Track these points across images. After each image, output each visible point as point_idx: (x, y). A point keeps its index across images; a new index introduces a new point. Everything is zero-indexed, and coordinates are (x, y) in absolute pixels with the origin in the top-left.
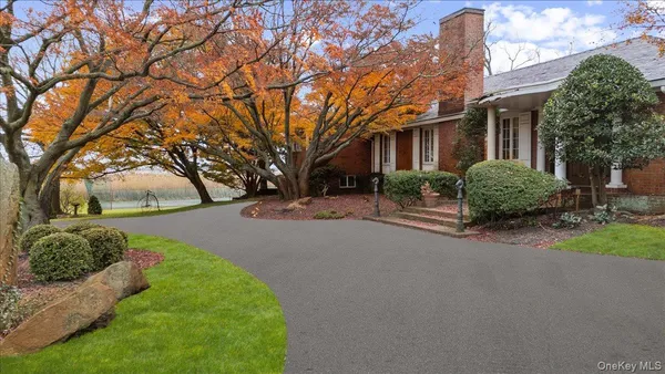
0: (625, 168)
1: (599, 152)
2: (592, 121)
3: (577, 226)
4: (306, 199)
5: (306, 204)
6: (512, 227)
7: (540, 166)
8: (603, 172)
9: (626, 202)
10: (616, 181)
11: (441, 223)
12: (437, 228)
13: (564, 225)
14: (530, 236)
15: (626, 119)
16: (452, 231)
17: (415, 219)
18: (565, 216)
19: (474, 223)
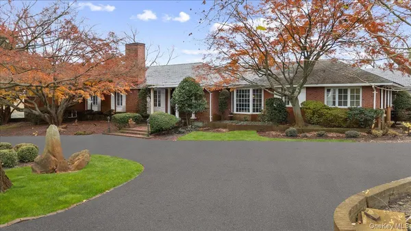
0: (196, 113)
1: (189, 109)
2: (187, 99)
3: (183, 132)
4: (64, 126)
5: (65, 128)
6: (164, 134)
7: (169, 112)
8: (190, 114)
9: (197, 124)
10: (193, 117)
11: (139, 134)
12: (138, 136)
13: (180, 133)
14: (171, 137)
15: (196, 99)
16: (146, 137)
17: (128, 133)
18: (180, 129)
19: (151, 133)
